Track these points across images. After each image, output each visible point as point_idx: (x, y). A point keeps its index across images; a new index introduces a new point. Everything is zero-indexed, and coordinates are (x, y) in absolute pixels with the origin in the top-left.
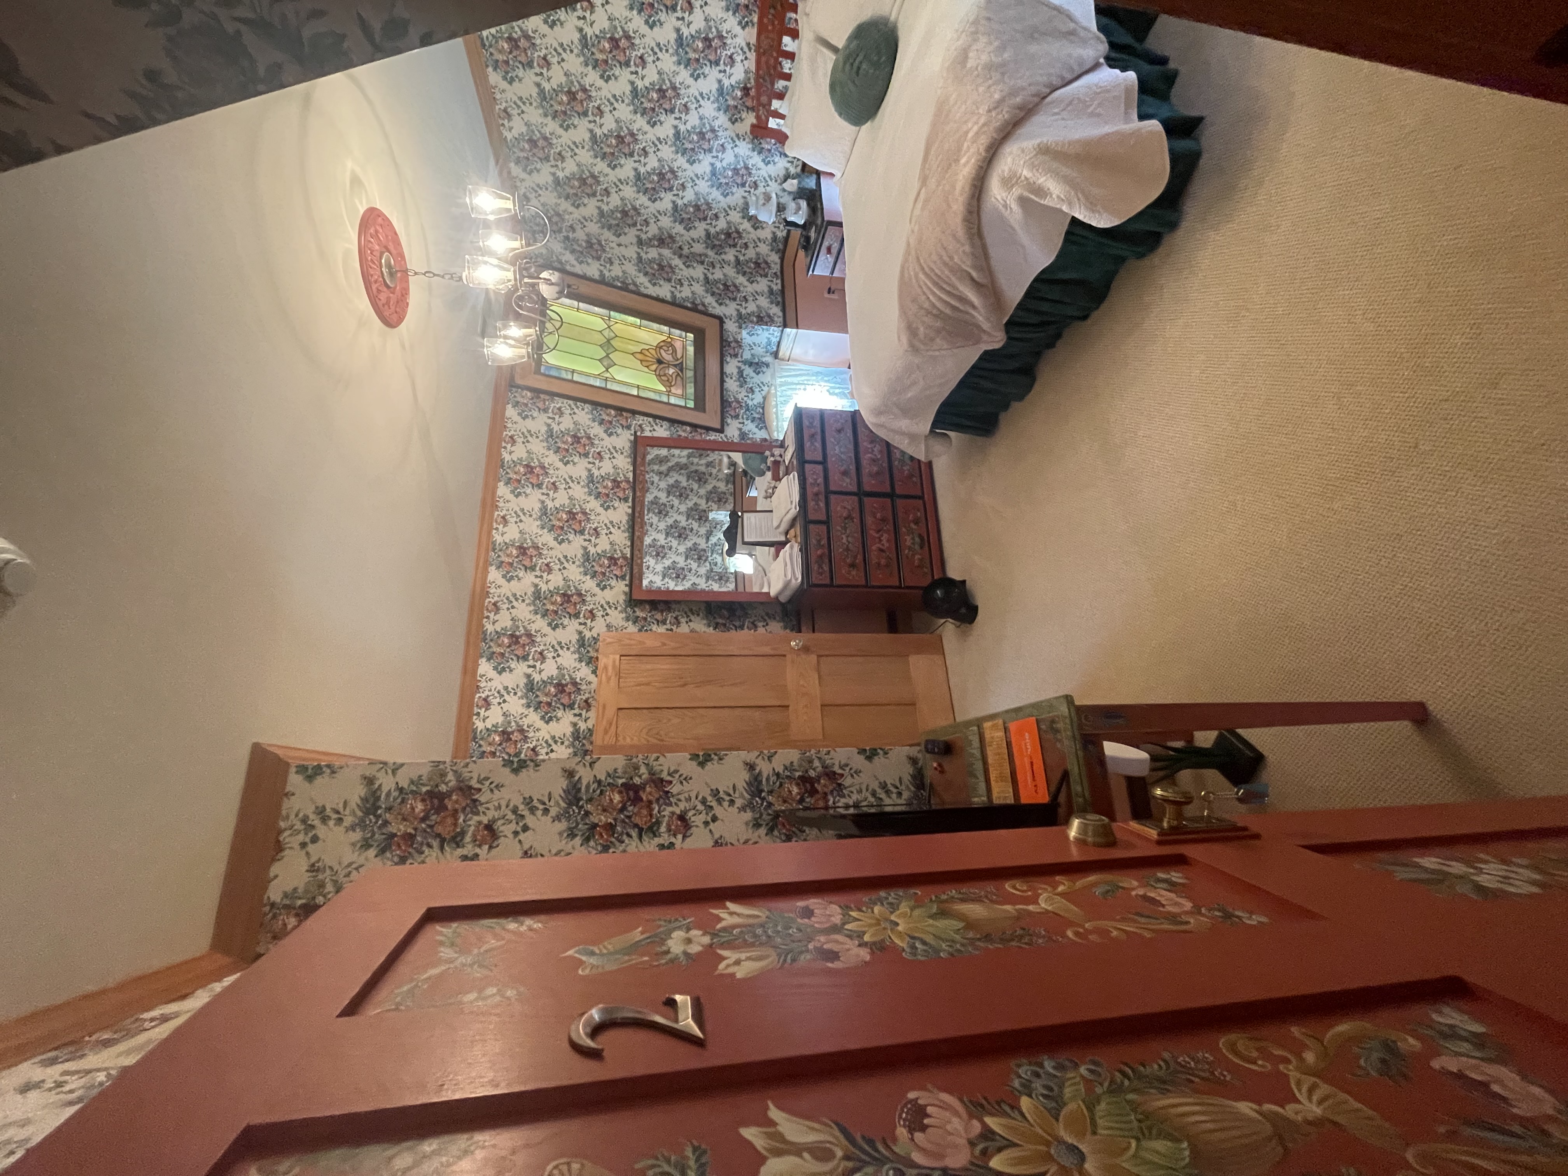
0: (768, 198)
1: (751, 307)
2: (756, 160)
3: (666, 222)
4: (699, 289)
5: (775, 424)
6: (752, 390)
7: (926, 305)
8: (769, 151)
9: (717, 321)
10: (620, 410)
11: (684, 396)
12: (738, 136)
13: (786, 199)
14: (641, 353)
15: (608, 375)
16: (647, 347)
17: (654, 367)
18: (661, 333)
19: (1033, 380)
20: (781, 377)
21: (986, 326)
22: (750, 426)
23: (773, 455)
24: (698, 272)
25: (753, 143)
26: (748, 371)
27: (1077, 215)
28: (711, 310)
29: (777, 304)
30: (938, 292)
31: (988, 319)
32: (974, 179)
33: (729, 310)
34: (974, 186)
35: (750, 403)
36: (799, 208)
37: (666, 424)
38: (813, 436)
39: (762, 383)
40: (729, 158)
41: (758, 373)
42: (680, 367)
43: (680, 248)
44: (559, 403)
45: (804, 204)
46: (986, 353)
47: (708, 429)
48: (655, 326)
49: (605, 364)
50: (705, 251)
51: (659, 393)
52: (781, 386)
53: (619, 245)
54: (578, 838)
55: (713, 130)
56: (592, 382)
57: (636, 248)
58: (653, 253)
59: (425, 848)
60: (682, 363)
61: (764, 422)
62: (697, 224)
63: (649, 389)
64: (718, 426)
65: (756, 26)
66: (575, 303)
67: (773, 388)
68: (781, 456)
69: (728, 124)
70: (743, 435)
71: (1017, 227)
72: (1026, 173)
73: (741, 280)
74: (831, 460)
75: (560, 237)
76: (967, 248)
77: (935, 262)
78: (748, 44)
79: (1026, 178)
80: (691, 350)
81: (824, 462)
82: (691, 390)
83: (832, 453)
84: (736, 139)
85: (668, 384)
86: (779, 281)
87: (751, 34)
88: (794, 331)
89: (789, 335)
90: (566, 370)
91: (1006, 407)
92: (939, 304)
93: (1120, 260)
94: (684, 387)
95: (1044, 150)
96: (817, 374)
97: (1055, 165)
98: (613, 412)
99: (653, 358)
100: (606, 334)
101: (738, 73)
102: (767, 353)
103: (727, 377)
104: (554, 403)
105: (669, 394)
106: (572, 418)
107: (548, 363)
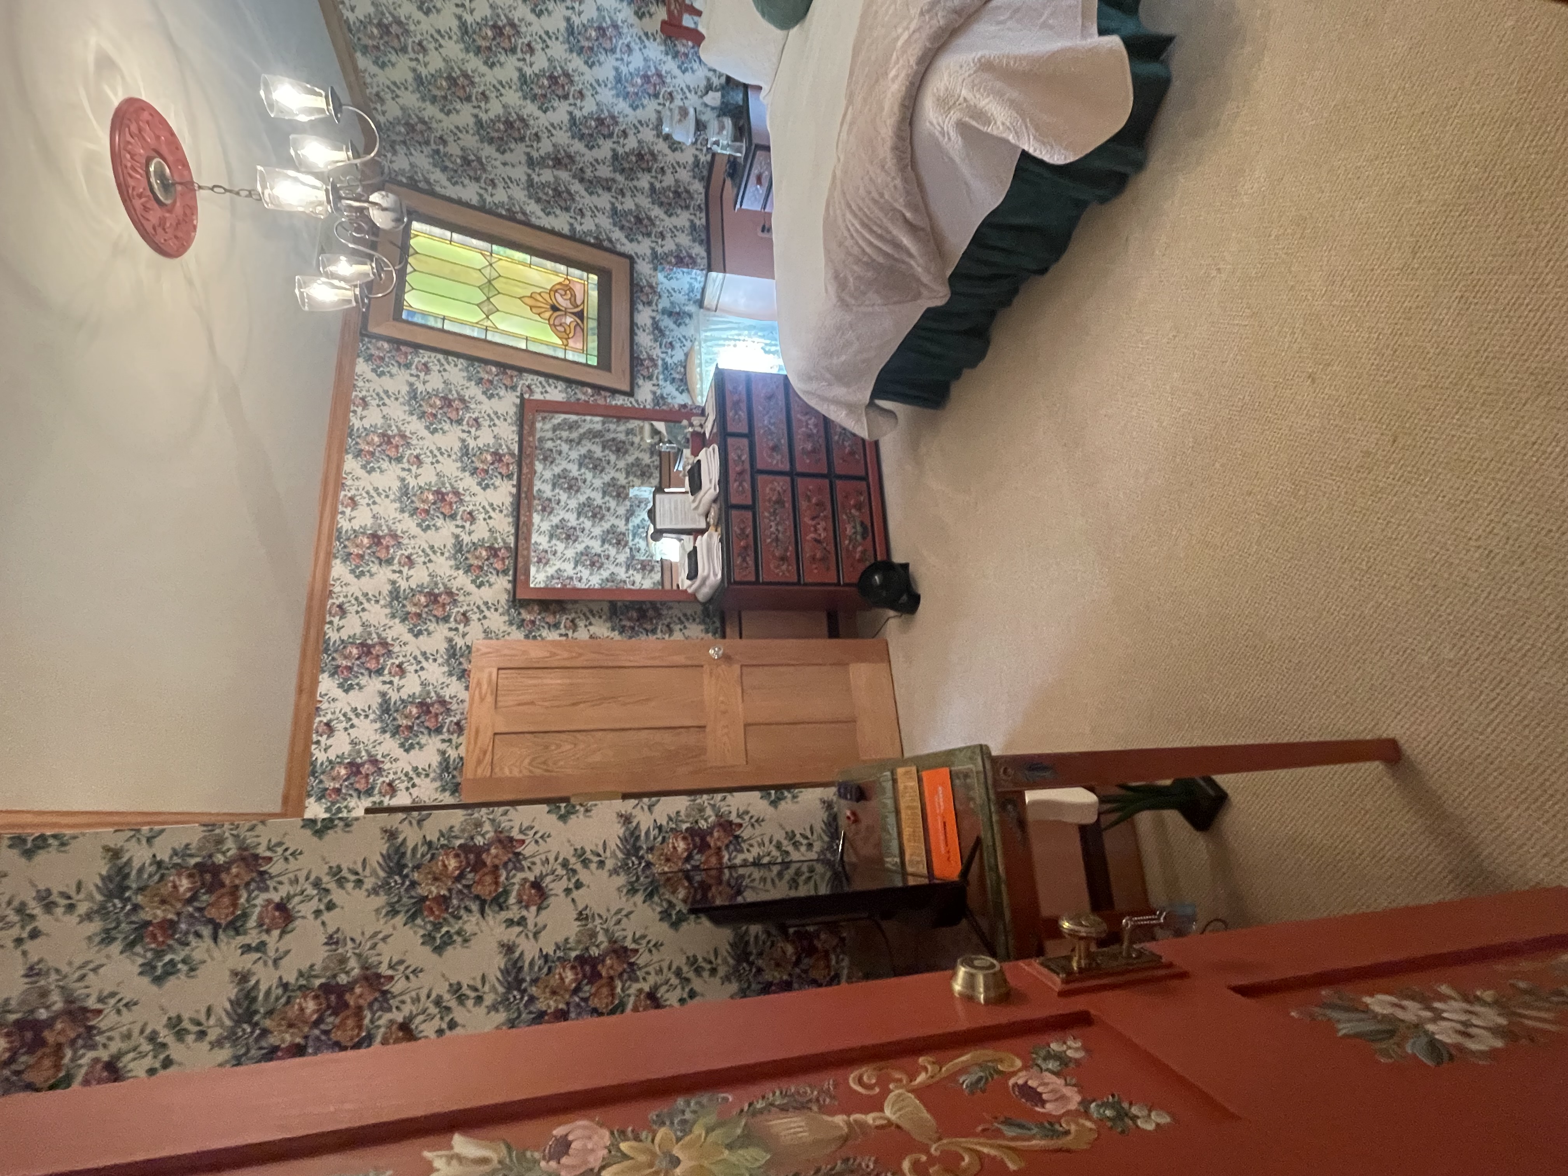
0: (684, 112)
1: (669, 245)
2: (670, 65)
3: (562, 137)
4: (605, 222)
5: (698, 386)
6: (671, 345)
7: (856, 250)
8: (686, 55)
9: (628, 261)
10: (503, 367)
11: (584, 351)
12: (646, 34)
13: (708, 116)
14: (531, 297)
15: (489, 323)
16: (539, 290)
17: (547, 315)
18: (556, 273)
19: (987, 343)
20: (706, 331)
21: (926, 279)
22: (669, 389)
23: (691, 425)
24: (604, 200)
25: (666, 45)
26: (667, 322)
27: (1026, 149)
28: (619, 247)
29: (701, 243)
30: (868, 236)
31: (927, 270)
32: (904, 99)
33: (642, 247)
34: (903, 106)
35: (669, 360)
36: (722, 128)
37: (561, 385)
38: (736, 404)
39: (684, 337)
40: (636, 61)
41: (679, 325)
42: (580, 315)
43: (581, 169)
44: (425, 356)
45: (728, 122)
46: (929, 310)
47: (614, 392)
48: (549, 264)
49: (485, 309)
50: (612, 175)
51: (554, 346)
52: (706, 341)
53: (505, 164)
54: (402, 915)
55: (615, 26)
56: (468, 332)
57: (525, 169)
58: (547, 175)
59: (191, 938)
60: (582, 311)
61: (686, 384)
62: (601, 142)
63: (542, 343)
64: (626, 388)
66: (448, 234)
67: (697, 343)
68: (701, 426)
69: (633, 19)
70: (659, 399)
71: (957, 160)
72: (964, 93)
73: (657, 212)
74: (759, 432)
75: (427, 150)
76: (898, 182)
77: (863, 199)
79: (965, 99)
80: (594, 294)
81: (750, 435)
82: (593, 344)
83: (760, 425)
84: (644, 38)
85: (565, 336)
86: (703, 215)
88: (721, 275)
89: (714, 281)
90: (434, 316)
91: (957, 374)
92: (868, 250)
93: (1081, 206)
94: (585, 341)
95: (986, 66)
96: (750, 328)
97: (998, 85)
98: (494, 369)
99: (547, 303)
100: (487, 272)
102: (689, 301)
103: (638, 329)
104: (419, 357)
105: (565, 348)
106: (442, 375)
107: (408, 306)
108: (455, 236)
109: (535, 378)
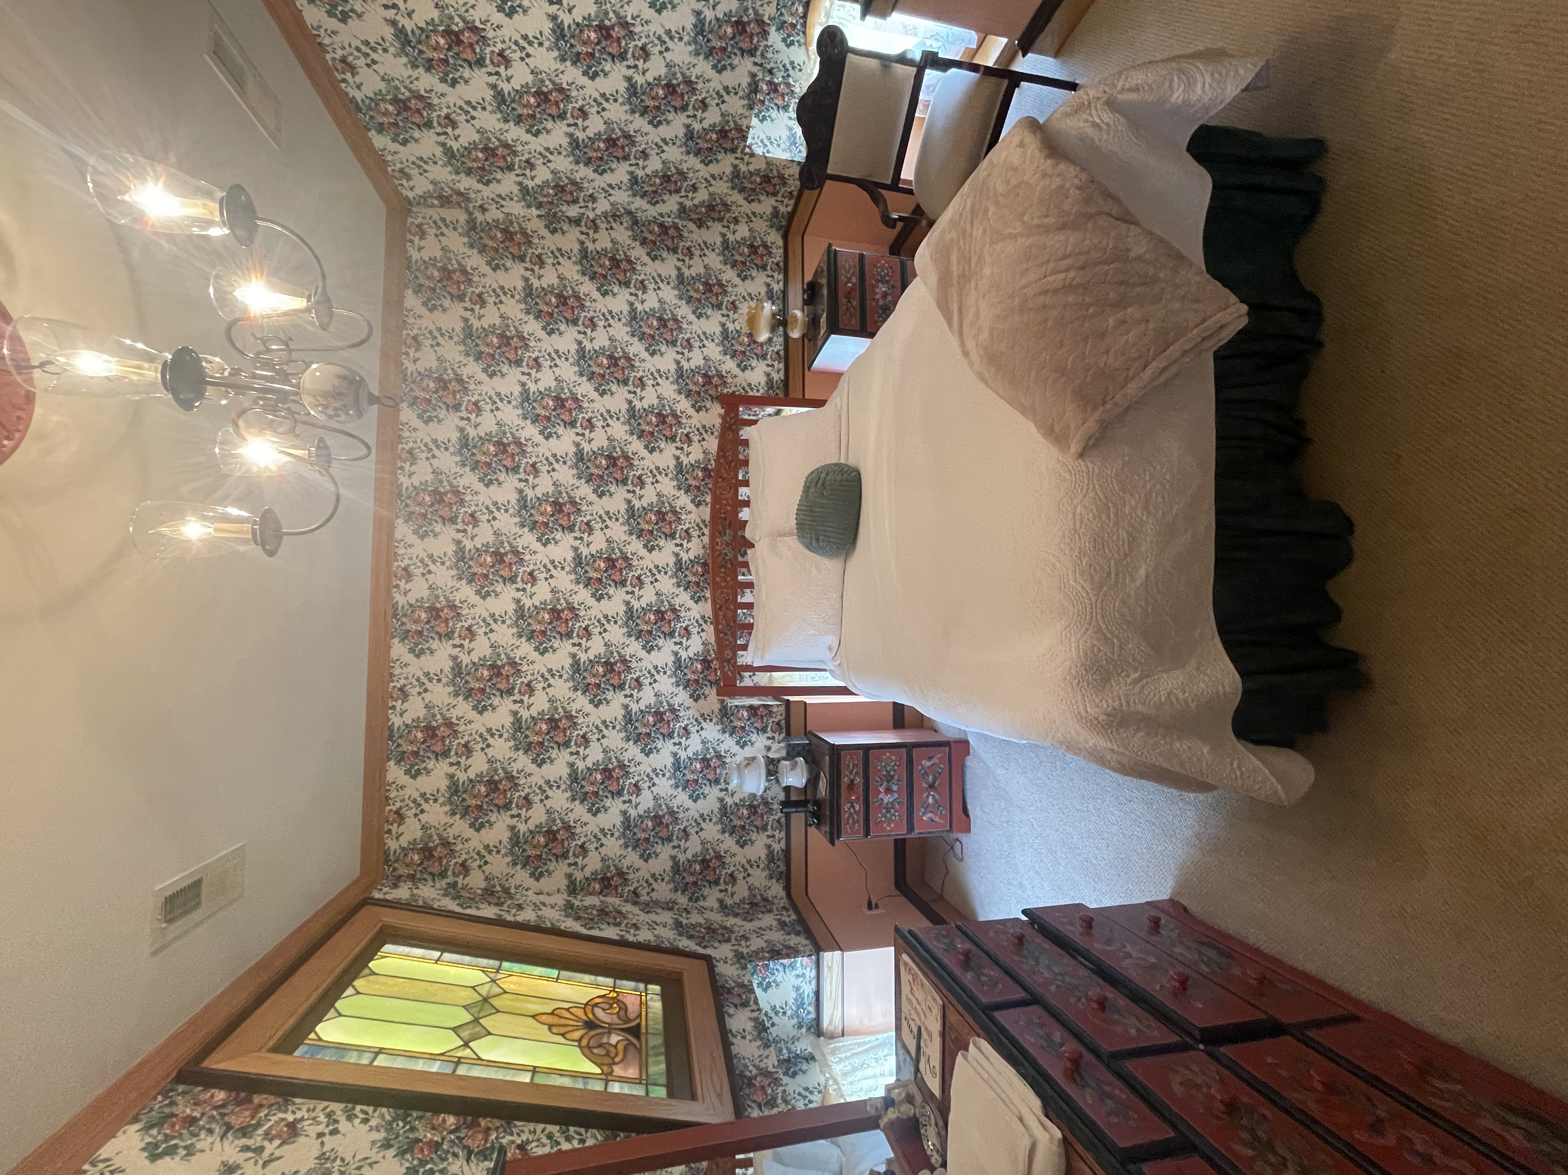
1: (757, 944)
2: (728, 743)
3: (613, 848)
4: (667, 933)
8: (743, 728)
9: (704, 963)
11: (644, 1080)
12: (702, 715)
14: (552, 1013)
15: (467, 1053)
16: (566, 1006)
17: (577, 1035)
18: (597, 986)
20: (839, 1064)
24: (664, 917)
25: (722, 723)
28: (689, 951)
29: (798, 934)
33: (720, 950)
36: (794, 765)
40: (694, 745)
41: (793, 1075)
42: (634, 1032)
43: (635, 893)
44: (301, 1108)
48: (587, 978)
49: (465, 1034)
51: (586, 1076)
52: (845, 1075)
55: (673, 710)
56: (421, 1066)
57: (565, 896)
58: (591, 900)
60: (639, 1026)
62: (658, 848)
63: (561, 1073)
65: (709, 601)
66: (436, 953)
69: (689, 702)
73: (732, 921)
78: (703, 617)
80: (656, 1005)
82: (657, 1067)
84: (701, 720)
86: (791, 912)
87: (706, 608)
88: (837, 956)
89: (830, 972)
90: (362, 1050)
94: (643, 1064)
98: (451, 1120)
99: (578, 1019)
100: (484, 991)
101: (695, 645)
102: (800, 1027)
103: (734, 1036)
104: (286, 1112)
105: (607, 1077)
106: (322, 1143)
107: (320, 1039)
108: (447, 956)
109: (540, 1127)
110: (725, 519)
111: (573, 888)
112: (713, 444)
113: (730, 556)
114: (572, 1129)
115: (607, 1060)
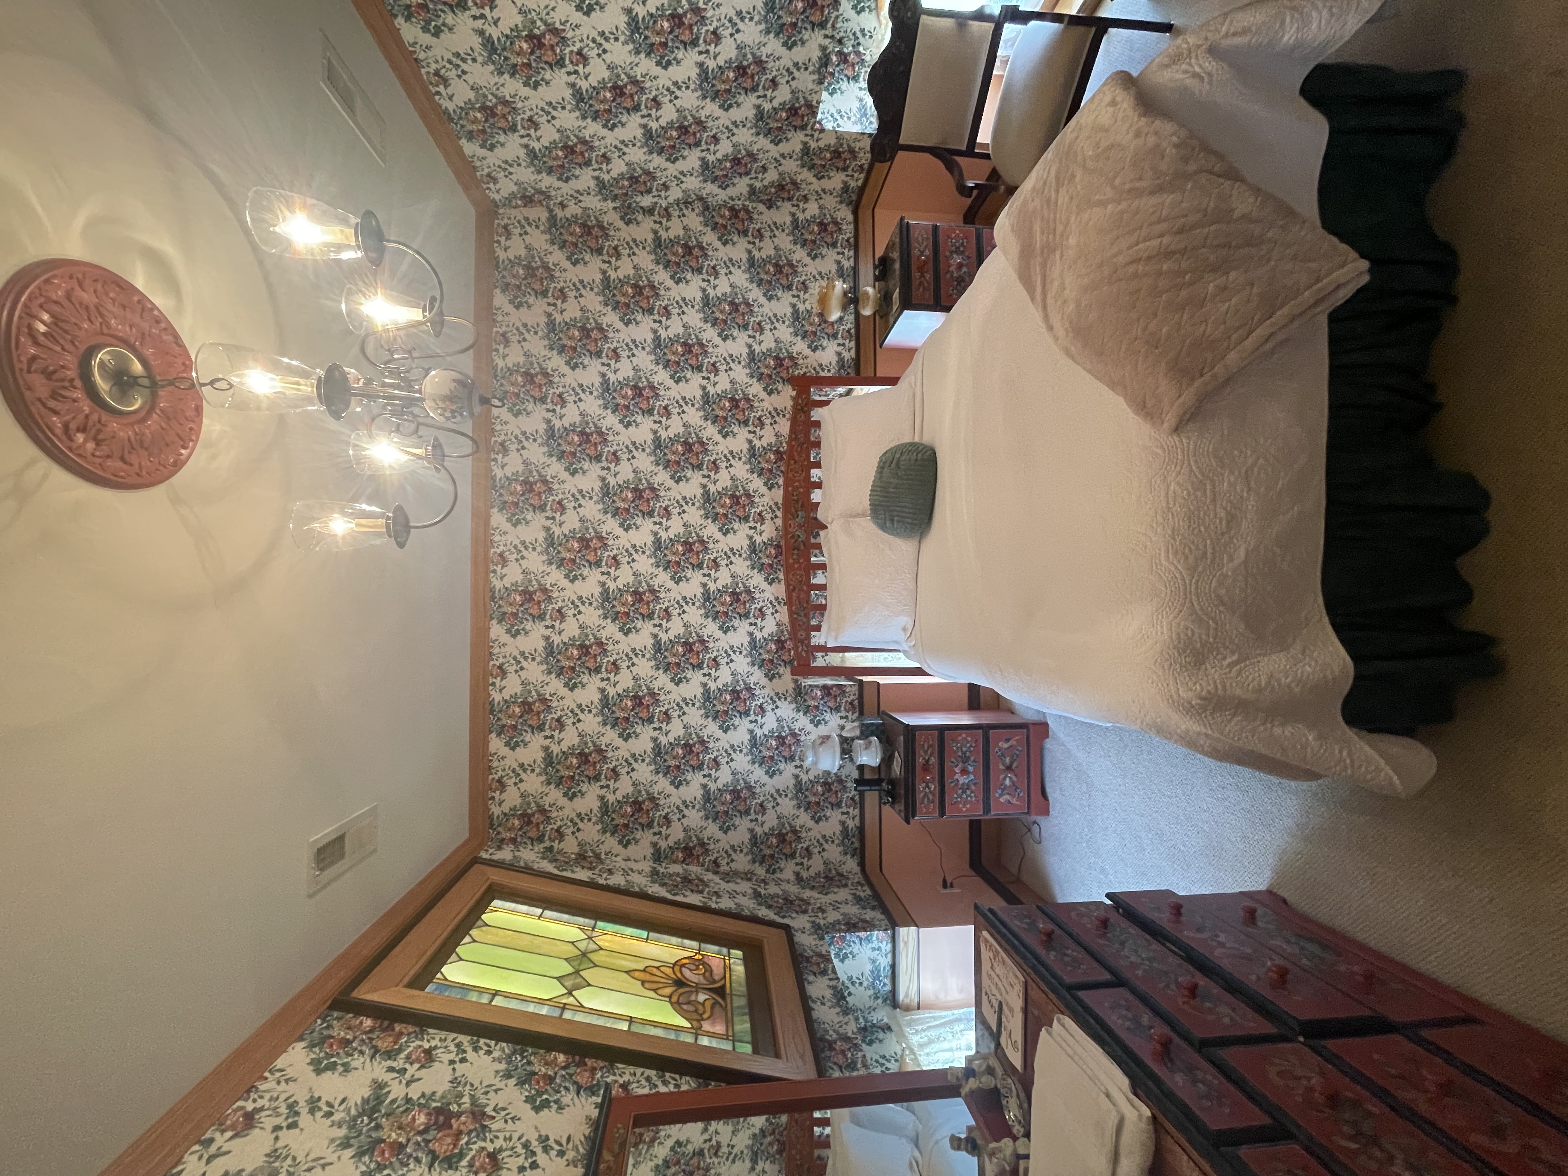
0: (827, 741)
4: (746, 901)
9: (783, 932)
11: (730, 1036)
12: (777, 694)
14: (644, 971)
15: (571, 1000)
16: (657, 964)
17: (668, 991)
18: (684, 948)
20: (915, 1035)
25: (797, 702)
29: (873, 908)
33: (798, 921)
36: (868, 744)
40: (770, 722)
42: (720, 992)
43: (715, 862)
44: (434, 1038)
48: (675, 940)
49: (568, 983)
50: (751, 866)
51: (678, 1029)
53: (627, 858)
55: (749, 689)
56: (531, 1009)
57: (651, 863)
60: (723, 987)
62: (737, 821)
63: (655, 1024)
65: (783, 582)
66: (538, 911)
69: (764, 681)
73: (809, 893)
78: (777, 599)
80: (739, 969)
82: (743, 1026)
84: (776, 698)
85: (695, 1015)
86: (866, 888)
87: (780, 590)
88: (912, 931)
89: (906, 947)
90: (481, 991)
94: (730, 1022)
98: (561, 1058)
99: (668, 977)
100: (582, 946)
101: (769, 626)
102: (876, 998)
103: (814, 1002)
104: (422, 1040)
105: (697, 1032)
106: (454, 1069)
107: (446, 979)
108: (548, 913)
109: (639, 1071)
110: (797, 501)
111: (658, 856)
112: (784, 427)
113: (803, 537)
114: (667, 1075)
115: (696, 1016)
